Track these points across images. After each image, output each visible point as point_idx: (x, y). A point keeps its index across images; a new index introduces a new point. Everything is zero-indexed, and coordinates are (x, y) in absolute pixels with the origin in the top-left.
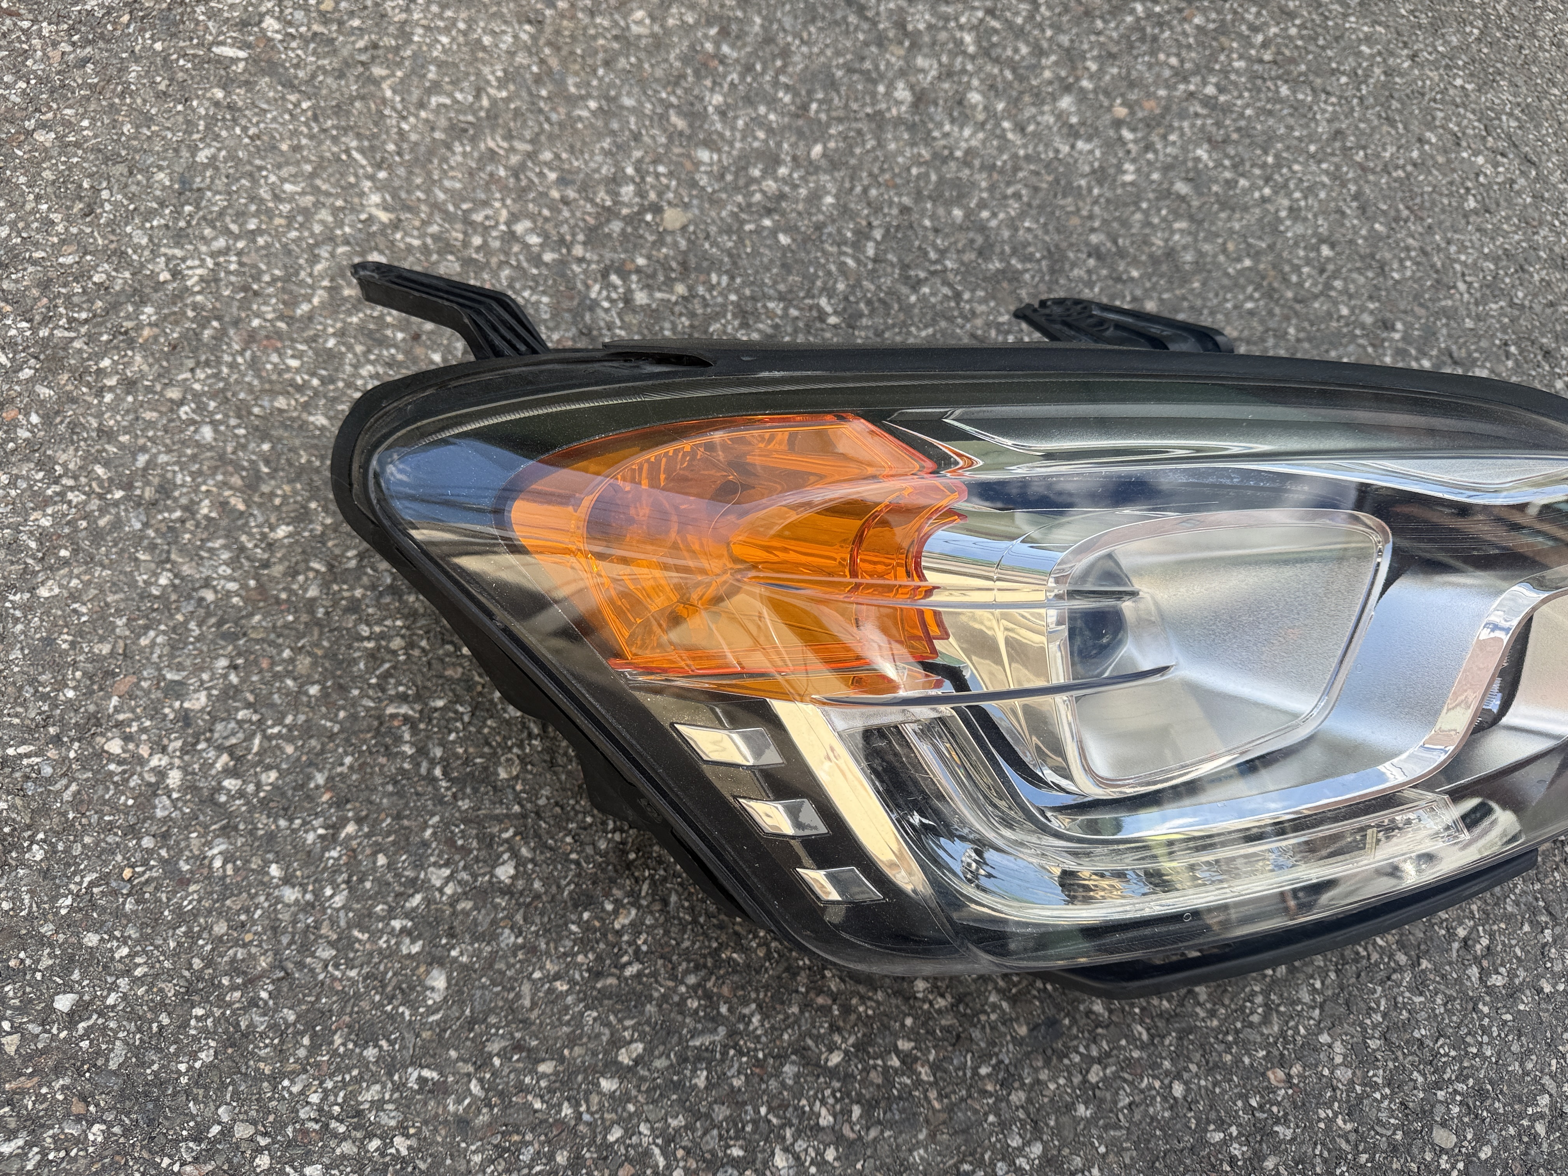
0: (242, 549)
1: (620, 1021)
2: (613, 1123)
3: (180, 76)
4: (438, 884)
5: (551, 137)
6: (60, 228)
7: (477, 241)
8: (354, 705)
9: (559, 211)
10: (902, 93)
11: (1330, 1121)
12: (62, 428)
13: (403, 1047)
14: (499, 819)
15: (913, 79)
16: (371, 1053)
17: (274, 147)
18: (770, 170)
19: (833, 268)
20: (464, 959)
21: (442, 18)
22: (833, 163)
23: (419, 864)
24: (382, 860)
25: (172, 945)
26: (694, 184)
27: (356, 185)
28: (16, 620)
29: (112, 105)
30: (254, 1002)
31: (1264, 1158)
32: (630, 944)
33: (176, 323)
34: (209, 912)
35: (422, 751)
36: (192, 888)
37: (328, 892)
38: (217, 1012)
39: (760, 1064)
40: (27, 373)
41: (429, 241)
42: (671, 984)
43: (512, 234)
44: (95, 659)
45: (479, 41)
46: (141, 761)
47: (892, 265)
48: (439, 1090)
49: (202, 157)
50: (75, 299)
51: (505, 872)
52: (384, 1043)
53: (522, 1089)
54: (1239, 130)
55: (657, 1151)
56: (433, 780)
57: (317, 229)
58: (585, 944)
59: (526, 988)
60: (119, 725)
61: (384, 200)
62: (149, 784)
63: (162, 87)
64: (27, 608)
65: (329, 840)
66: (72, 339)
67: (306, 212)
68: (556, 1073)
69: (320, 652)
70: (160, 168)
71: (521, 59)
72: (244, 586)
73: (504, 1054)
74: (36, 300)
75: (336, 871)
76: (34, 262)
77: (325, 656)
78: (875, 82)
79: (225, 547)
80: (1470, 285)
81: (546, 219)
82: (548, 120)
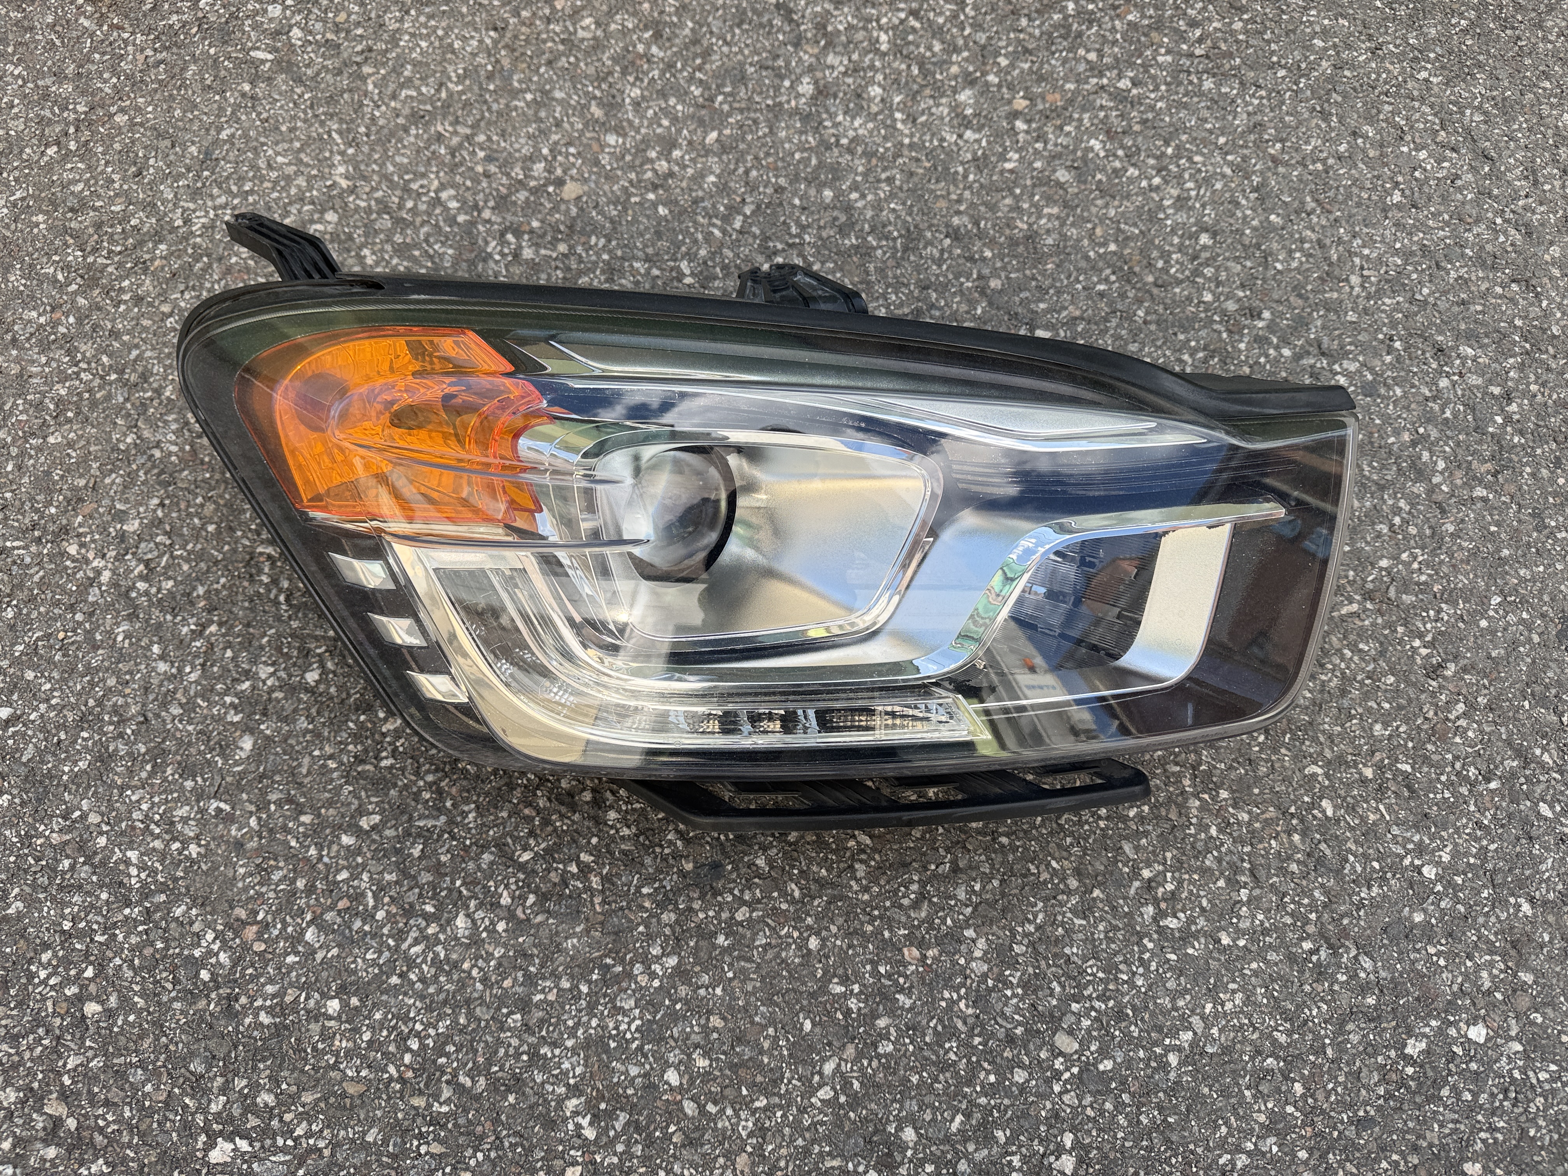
0: (187, 423)
1: (368, 797)
2: (343, 867)
3: (223, 73)
4: (263, 676)
5: (489, 123)
6: (117, 185)
7: (410, 204)
8: (236, 543)
9: (479, 183)
10: (806, 87)
11: (952, 1003)
12: (87, 327)
13: (211, 785)
14: (316, 638)
15: (819, 75)
16: (189, 784)
17: (277, 128)
18: (665, 153)
19: (700, 236)
20: (268, 732)
21: (426, 28)
22: (724, 147)
23: (254, 661)
24: (229, 653)
25: (79, 687)
26: (597, 163)
27: (329, 159)
28: (31, 457)
29: (171, 95)
30: (121, 735)
31: (878, 1017)
32: (390, 744)
33: (179, 257)
34: (107, 670)
35: (275, 581)
36: (100, 652)
37: (188, 669)
38: (97, 737)
39: (466, 849)
40: (74, 287)
41: (373, 203)
42: (413, 778)
43: (438, 199)
44: (74, 489)
45: (451, 45)
46: (87, 562)
47: (755, 237)
48: (229, 819)
49: (224, 135)
50: (116, 237)
51: (312, 677)
52: (199, 779)
53: (286, 830)
54: (1144, 122)
55: (370, 894)
56: (276, 603)
57: (293, 191)
58: (357, 738)
59: (306, 761)
60: (79, 535)
61: (347, 171)
62: (89, 578)
63: (208, 82)
64: (39, 449)
65: (198, 634)
66: (107, 265)
67: (289, 179)
68: (312, 824)
69: (222, 502)
70: (193, 143)
71: (481, 59)
72: (182, 449)
73: (279, 804)
74: (90, 236)
75: (197, 656)
76: (94, 209)
77: (225, 505)
78: (782, 78)
79: (175, 420)
80: (1365, 279)
81: (468, 189)
82: (489, 109)
